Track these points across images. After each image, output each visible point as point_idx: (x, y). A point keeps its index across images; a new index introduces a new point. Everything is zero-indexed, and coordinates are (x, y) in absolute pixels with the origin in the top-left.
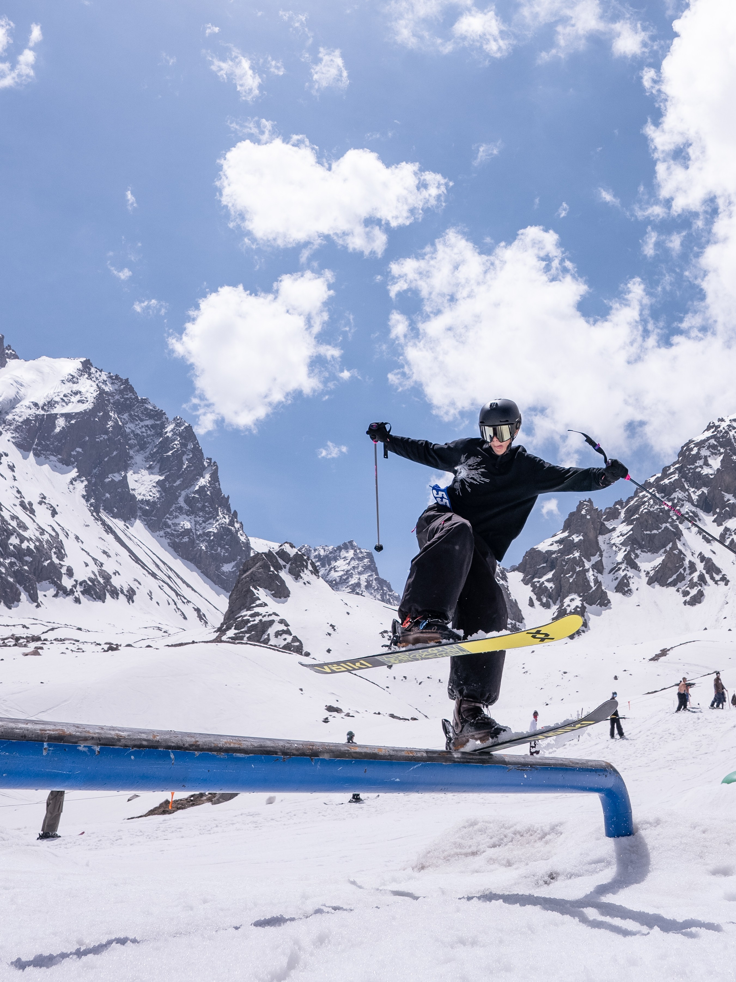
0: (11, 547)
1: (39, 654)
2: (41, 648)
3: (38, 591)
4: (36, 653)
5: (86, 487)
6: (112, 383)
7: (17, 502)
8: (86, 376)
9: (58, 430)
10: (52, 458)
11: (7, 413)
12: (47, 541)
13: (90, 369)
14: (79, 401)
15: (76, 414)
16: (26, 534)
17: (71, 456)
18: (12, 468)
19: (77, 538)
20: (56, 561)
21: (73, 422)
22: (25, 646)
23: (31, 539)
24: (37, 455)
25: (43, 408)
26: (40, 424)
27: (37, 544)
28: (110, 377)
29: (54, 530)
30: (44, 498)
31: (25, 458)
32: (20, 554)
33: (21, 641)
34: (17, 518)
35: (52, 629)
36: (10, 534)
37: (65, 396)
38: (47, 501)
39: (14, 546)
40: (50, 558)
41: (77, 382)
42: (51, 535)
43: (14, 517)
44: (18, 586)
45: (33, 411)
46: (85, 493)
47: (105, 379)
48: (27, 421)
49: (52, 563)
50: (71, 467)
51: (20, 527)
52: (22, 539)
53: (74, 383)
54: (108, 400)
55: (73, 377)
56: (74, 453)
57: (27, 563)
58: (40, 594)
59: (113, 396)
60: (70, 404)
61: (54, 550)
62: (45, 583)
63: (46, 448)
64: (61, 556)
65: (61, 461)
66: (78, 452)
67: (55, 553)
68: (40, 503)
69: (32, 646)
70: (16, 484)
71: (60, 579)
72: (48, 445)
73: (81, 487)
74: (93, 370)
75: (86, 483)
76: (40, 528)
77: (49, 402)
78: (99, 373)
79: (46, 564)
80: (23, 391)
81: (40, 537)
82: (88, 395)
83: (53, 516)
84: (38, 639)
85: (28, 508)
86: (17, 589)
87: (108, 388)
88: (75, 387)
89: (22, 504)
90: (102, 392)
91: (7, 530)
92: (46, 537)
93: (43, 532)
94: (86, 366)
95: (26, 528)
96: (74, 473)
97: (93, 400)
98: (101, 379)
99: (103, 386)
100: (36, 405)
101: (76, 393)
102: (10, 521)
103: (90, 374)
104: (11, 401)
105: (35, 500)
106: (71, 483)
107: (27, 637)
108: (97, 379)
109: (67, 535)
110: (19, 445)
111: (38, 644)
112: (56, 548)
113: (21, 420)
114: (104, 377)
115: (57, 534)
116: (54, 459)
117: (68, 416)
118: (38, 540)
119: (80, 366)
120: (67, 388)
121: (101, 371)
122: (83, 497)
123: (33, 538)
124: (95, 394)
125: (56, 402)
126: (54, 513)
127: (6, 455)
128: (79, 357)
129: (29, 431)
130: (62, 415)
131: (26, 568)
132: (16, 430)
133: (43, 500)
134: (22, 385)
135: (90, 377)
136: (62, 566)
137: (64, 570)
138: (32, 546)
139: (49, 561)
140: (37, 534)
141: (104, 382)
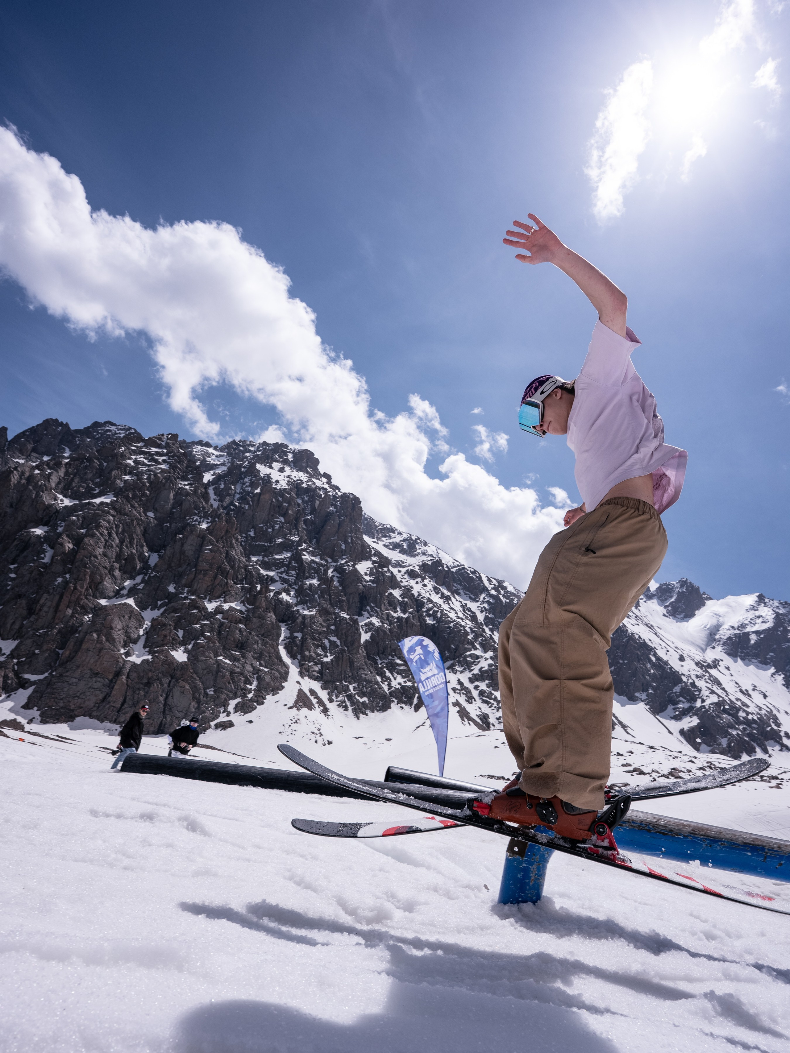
0: (741, 718)
1: (780, 788)
2: (781, 784)
3: (768, 748)
4: (778, 786)
5: (784, 678)
6: (784, 608)
7: (738, 690)
8: (763, 605)
9: (752, 642)
10: (753, 660)
11: (715, 635)
12: (765, 715)
13: (764, 600)
14: (763, 622)
15: (763, 630)
16: (749, 710)
17: (767, 658)
18: (728, 668)
19: (786, 713)
20: (776, 728)
21: (762, 636)
22: (769, 782)
23: (754, 713)
24: (742, 659)
25: (738, 629)
26: (739, 639)
27: (759, 716)
28: (781, 603)
29: (768, 707)
30: (755, 686)
31: (736, 661)
32: (748, 723)
33: (765, 778)
34: (740, 700)
35: (785, 772)
36: (738, 709)
37: (751, 619)
38: (758, 689)
39: (743, 718)
40: (771, 726)
41: (758, 610)
42: (767, 711)
43: (738, 699)
44: (752, 743)
45: (732, 631)
46: (784, 683)
47: (778, 605)
48: (730, 638)
49: (772, 729)
50: (769, 666)
51: (744, 706)
52: (748, 713)
53: (755, 610)
54: (784, 619)
55: (754, 606)
56: (768, 656)
57: (755, 729)
58: (769, 749)
59: (787, 616)
60: (757, 625)
61: (772, 720)
62: (771, 742)
63: (748, 655)
64: (778, 725)
65: (761, 662)
66: (771, 656)
67: (773, 722)
68: (754, 690)
69: (774, 782)
70: (733, 678)
71: (782, 740)
72: (748, 653)
73: (780, 678)
74: (766, 600)
75: (783, 676)
76: (758, 706)
77: (741, 625)
78: (772, 602)
79: (769, 729)
80: (721, 620)
81: (759, 712)
82: (768, 617)
83: (765, 698)
84: (776, 778)
85: (746, 693)
86: (752, 745)
87: (781, 611)
88: (757, 613)
89: (741, 691)
90: (778, 614)
91: (735, 707)
92: (763, 712)
93: (760, 709)
94: (761, 599)
95: (748, 707)
96: (772, 670)
97: (772, 620)
98: (774, 606)
99: (778, 610)
100: (733, 627)
101: (759, 617)
102: (736, 702)
103: (765, 603)
104: (715, 626)
105: (750, 689)
106: (772, 676)
107: (768, 776)
108: (771, 606)
109: (779, 711)
110: (728, 654)
111: (778, 781)
112: (773, 719)
113: (725, 638)
114: (776, 603)
115: (771, 710)
116: (756, 661)
117: (757, 633)
118: (759, 714)
119: (757, 599)
120: (751, 615)
121: (773, 600)
122: (784, 685)
123: (755, 712)
124: (773, 616)
125: (746, 624)
126: (765, 696)
127: (722, 661)
128: (754, 593)
129: (733, 644)
130: (753, 632)
131: (755, 731)
132: (724, 644)
133: (755, 688)
134: (720, 616)
135: (766, 605)
136: (780, 731)
137: (782, 734)
138: (755, 718)
139: (770, 728)
140: (757, 710)
141: (778, 607)
